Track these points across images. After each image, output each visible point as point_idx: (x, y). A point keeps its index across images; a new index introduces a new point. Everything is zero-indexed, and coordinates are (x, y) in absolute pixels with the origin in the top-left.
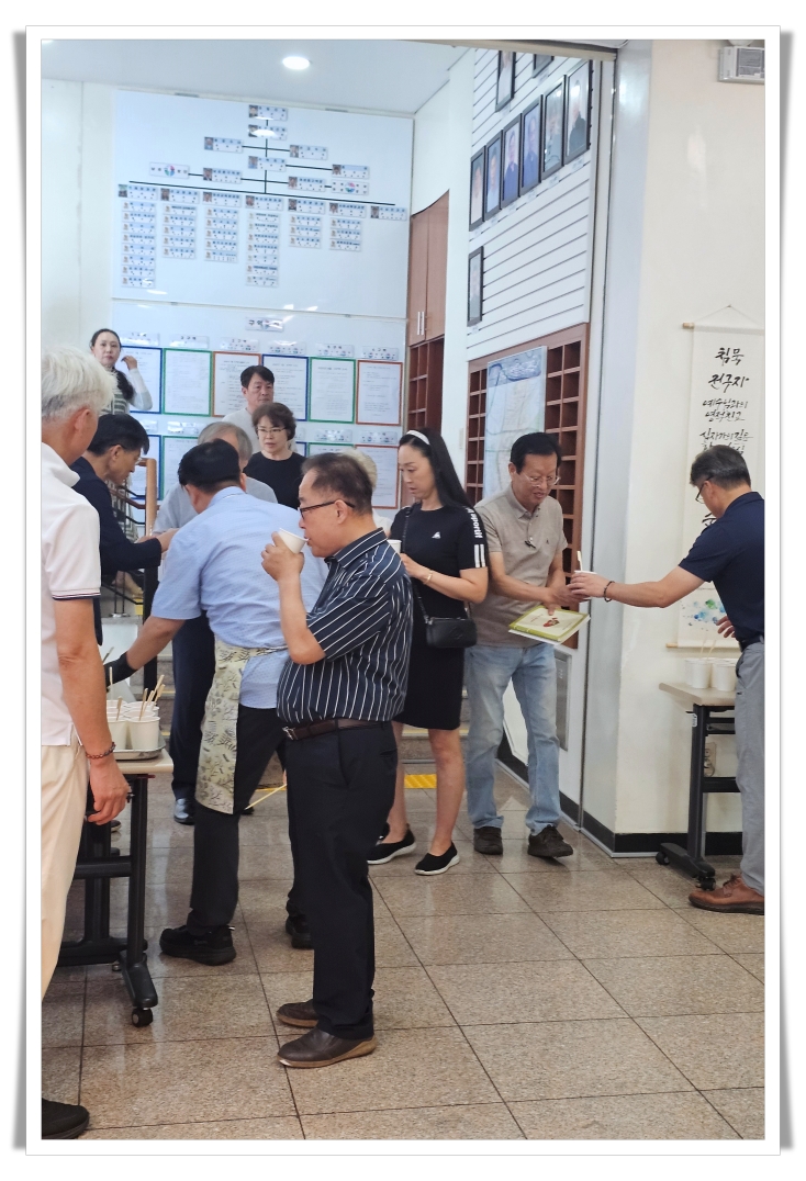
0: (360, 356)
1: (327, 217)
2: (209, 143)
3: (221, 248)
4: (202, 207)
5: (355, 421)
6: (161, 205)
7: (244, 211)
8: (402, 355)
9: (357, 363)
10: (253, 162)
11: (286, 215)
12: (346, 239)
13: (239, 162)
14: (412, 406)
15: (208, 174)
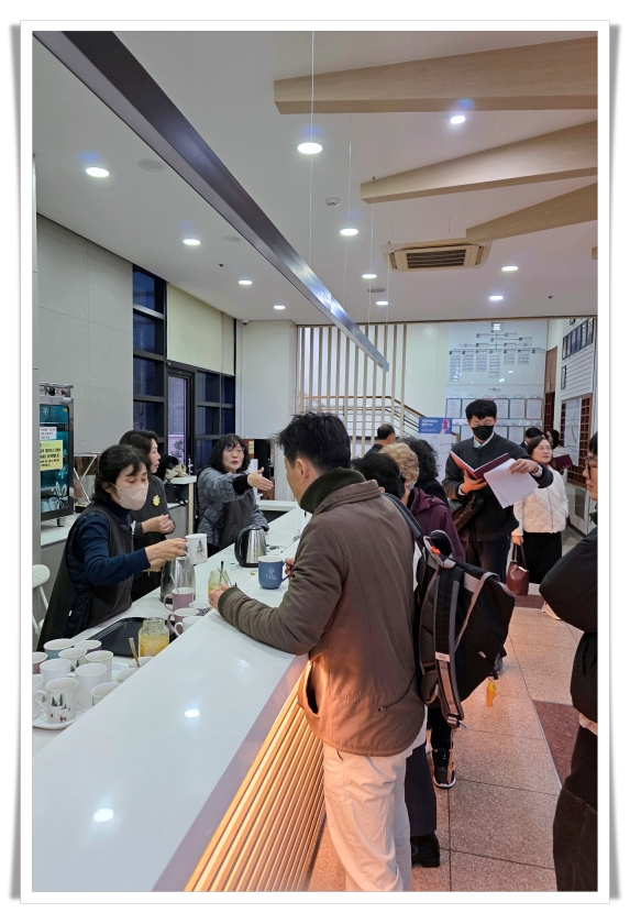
0: (528, 397)
1: (517, 354)
2: (478, 336)
3: (481, 367)
4: (475, 355)
5: (525, 418)
6: (462, 356)
7: (489, 355)
8: (543, 396)
9: (526, 400)
10: (492, 340)
11: (503, 355)
12: (525, 361)
13: (488, 340)
14: (546, 413)
15: (477, 345)
